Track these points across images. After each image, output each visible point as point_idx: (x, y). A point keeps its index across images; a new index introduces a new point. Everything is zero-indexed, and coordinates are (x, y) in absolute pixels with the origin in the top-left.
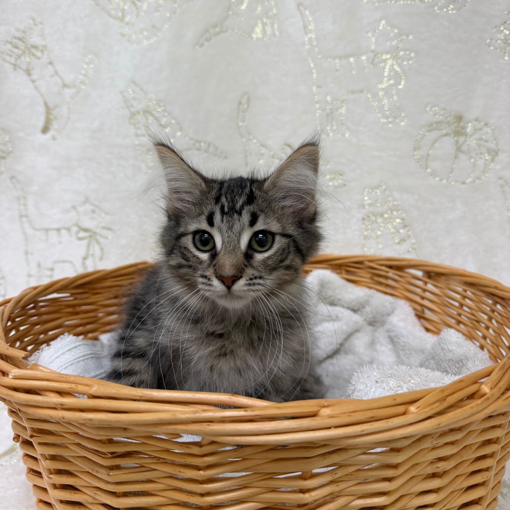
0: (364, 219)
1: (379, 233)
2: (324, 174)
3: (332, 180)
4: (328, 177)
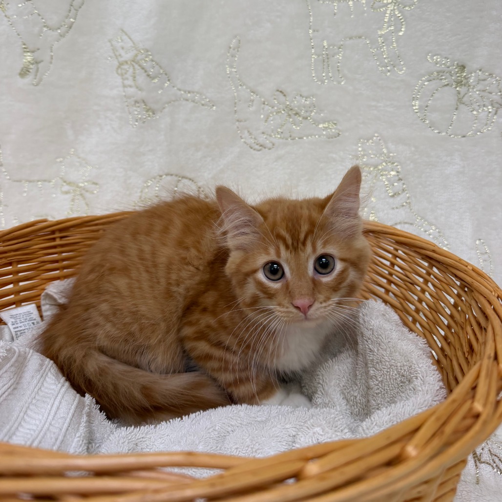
2: (316, 122)
3: (326, 129)
4: (321, 126)
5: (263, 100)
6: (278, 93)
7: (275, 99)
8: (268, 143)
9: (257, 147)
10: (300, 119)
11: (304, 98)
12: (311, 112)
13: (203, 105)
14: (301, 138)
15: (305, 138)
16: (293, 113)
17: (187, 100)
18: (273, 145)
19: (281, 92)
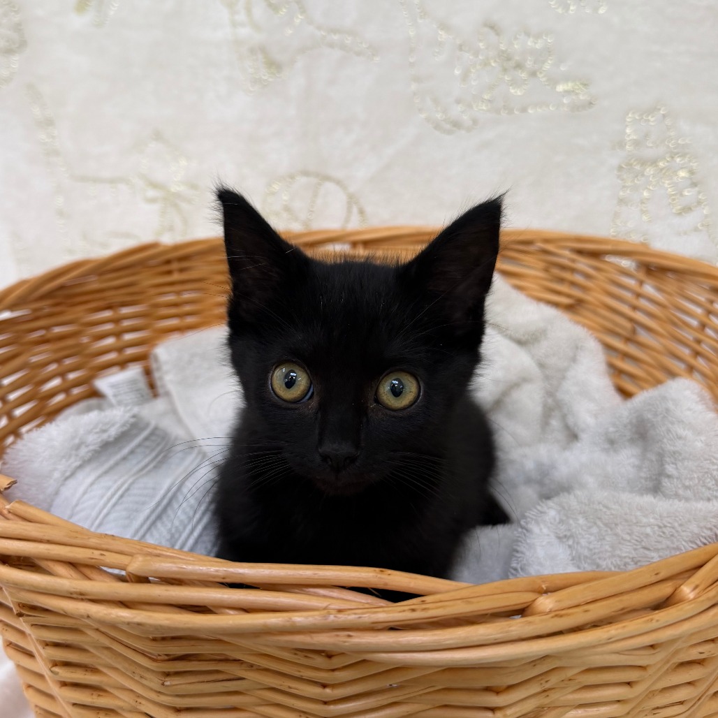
0: (620, 168)
1: (646, 194)
2: (553, 81)
3: (567, 92)
4: (560, 88)
5: (458, 42)
6: (486, 30)
7: (481, 41)
8: (465, 118)
9: (448, 126)
10: (524, 75)
11: (531, 39)
12: (543, 62)
13: (358, 54)
14: (524, 110)
15: (530, 111)
16: (513, 65)
17: (331, 45)
18: (475, 122)
19: (492, 27)
